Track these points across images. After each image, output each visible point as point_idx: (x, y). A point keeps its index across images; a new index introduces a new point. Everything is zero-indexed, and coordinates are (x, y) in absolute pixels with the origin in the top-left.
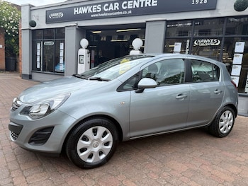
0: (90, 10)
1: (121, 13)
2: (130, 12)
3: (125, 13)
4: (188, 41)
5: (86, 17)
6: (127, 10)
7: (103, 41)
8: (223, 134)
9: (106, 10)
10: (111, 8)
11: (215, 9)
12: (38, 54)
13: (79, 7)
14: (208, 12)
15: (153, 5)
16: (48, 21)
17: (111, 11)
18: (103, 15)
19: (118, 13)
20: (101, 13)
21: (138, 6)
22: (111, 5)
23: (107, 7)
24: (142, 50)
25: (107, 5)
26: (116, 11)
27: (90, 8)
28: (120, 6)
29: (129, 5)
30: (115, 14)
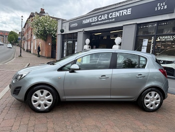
0: (91, 21)
1: (108, 21)
2: (114, 20)
3: (111, 20)
4: (153, 37)
5: (89, 25)
6: (112, 18)
7: (105, 39)
8: (149, 109)
9: (100, 20)
10: (103, 18)
11: (173, 12)
12: (65, 48)
13: (85, 19)
14: (168, 15)
15: (128, 13)
16: (70, 29)
17: (103, 20)
18: (98, 23)
19: (107, 21)
20: (97, 22)
21: (118, 16)
22: (103, 16)
23: (101, 18)
24: (120, 45)
25: (100, 16)
26: (106, 20)
27: (91, 19)
28: (108, 17)
29: (113, 15)
30: (105, 21)
